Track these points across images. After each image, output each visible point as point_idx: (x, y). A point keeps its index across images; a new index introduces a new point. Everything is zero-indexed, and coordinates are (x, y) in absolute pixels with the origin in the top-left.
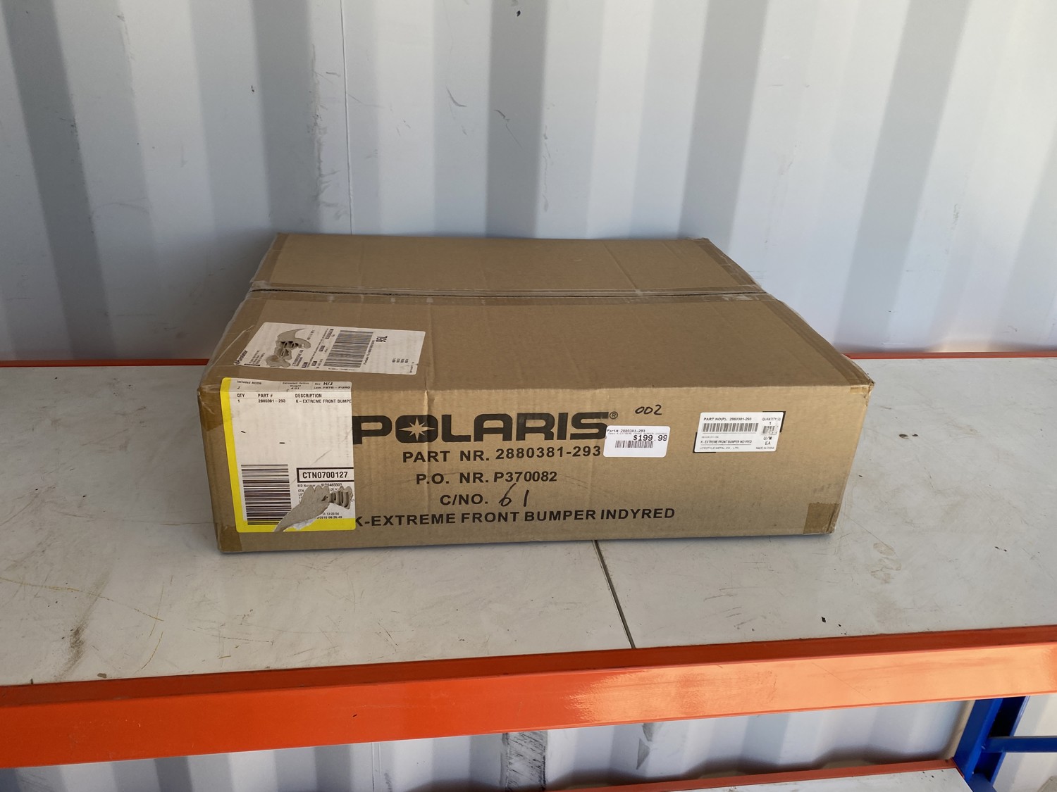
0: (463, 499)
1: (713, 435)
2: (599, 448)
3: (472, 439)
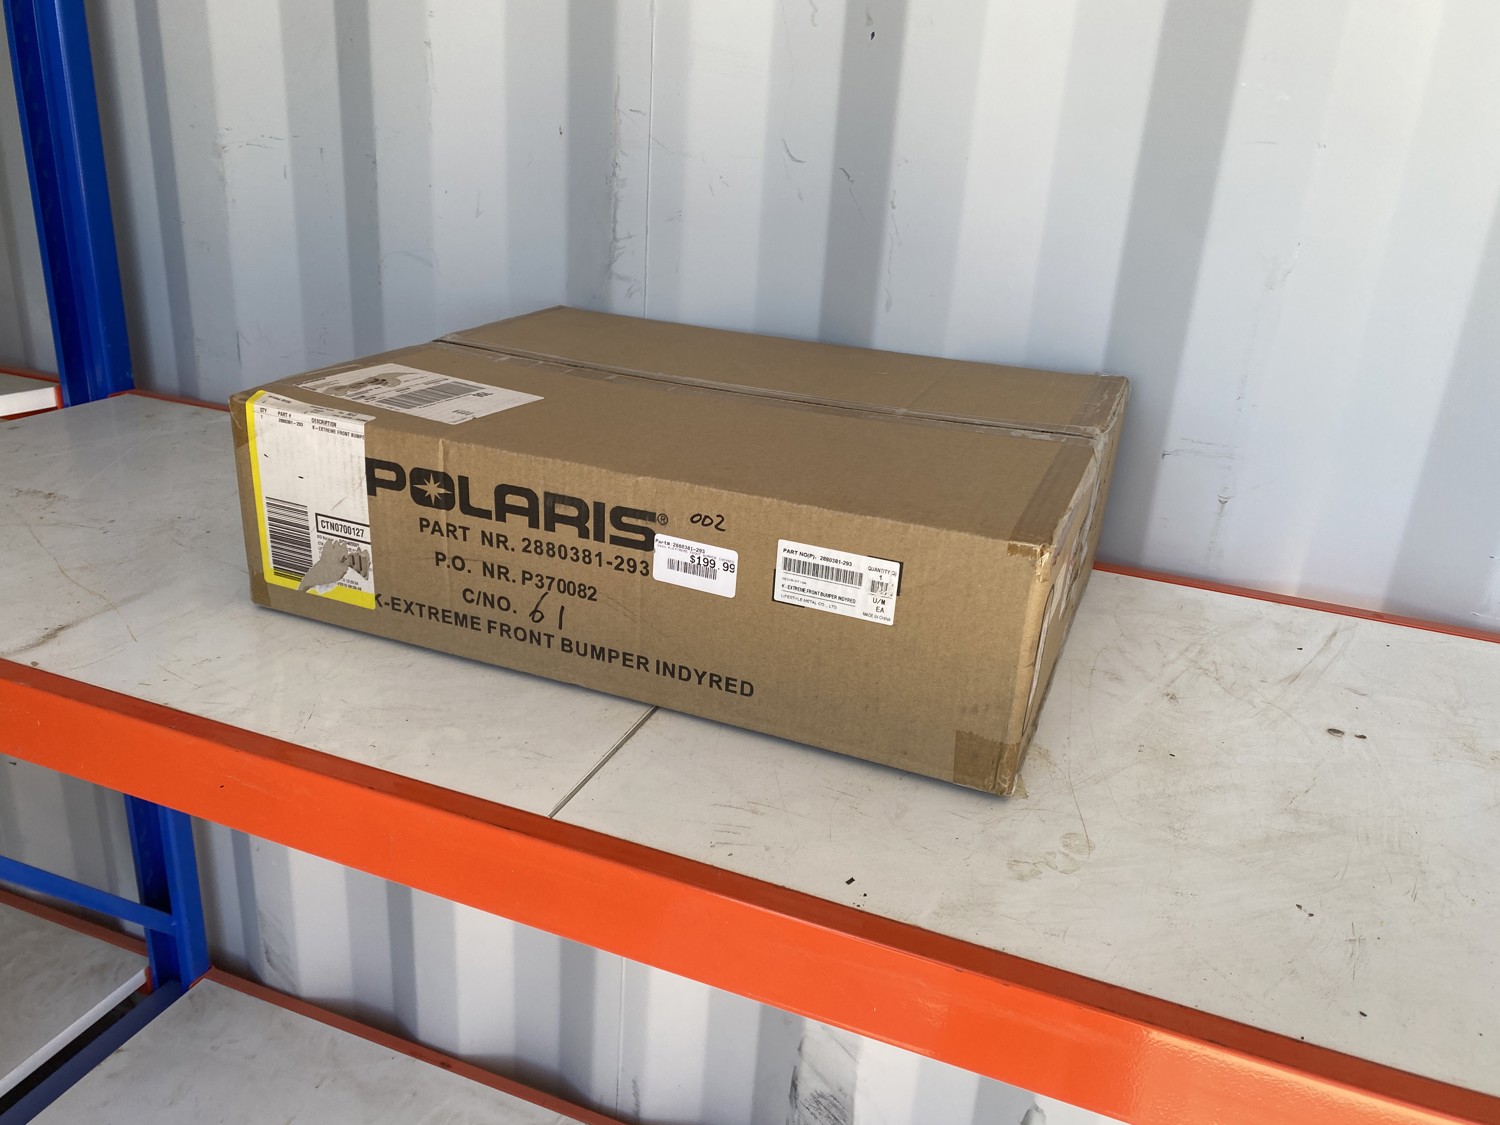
0: (489, 600)
1: (799, 579)
2: (647, 565)
3: (494, 516)
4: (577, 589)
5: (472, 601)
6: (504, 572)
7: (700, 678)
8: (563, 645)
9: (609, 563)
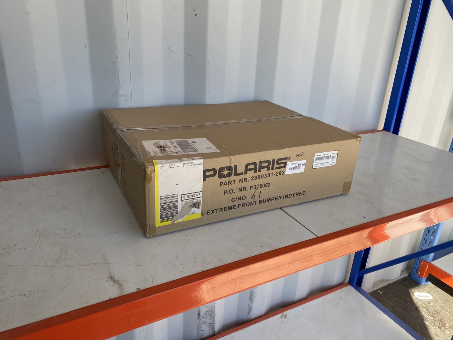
0: (239, 199)
1: (318, 162)
2: (284, 172)
3: (244, 174)
4: (265, 185)
5: (234, 201)
6: (245, 188)
7: (294, 195)
8: (260, 202)
9: (275, 175)
